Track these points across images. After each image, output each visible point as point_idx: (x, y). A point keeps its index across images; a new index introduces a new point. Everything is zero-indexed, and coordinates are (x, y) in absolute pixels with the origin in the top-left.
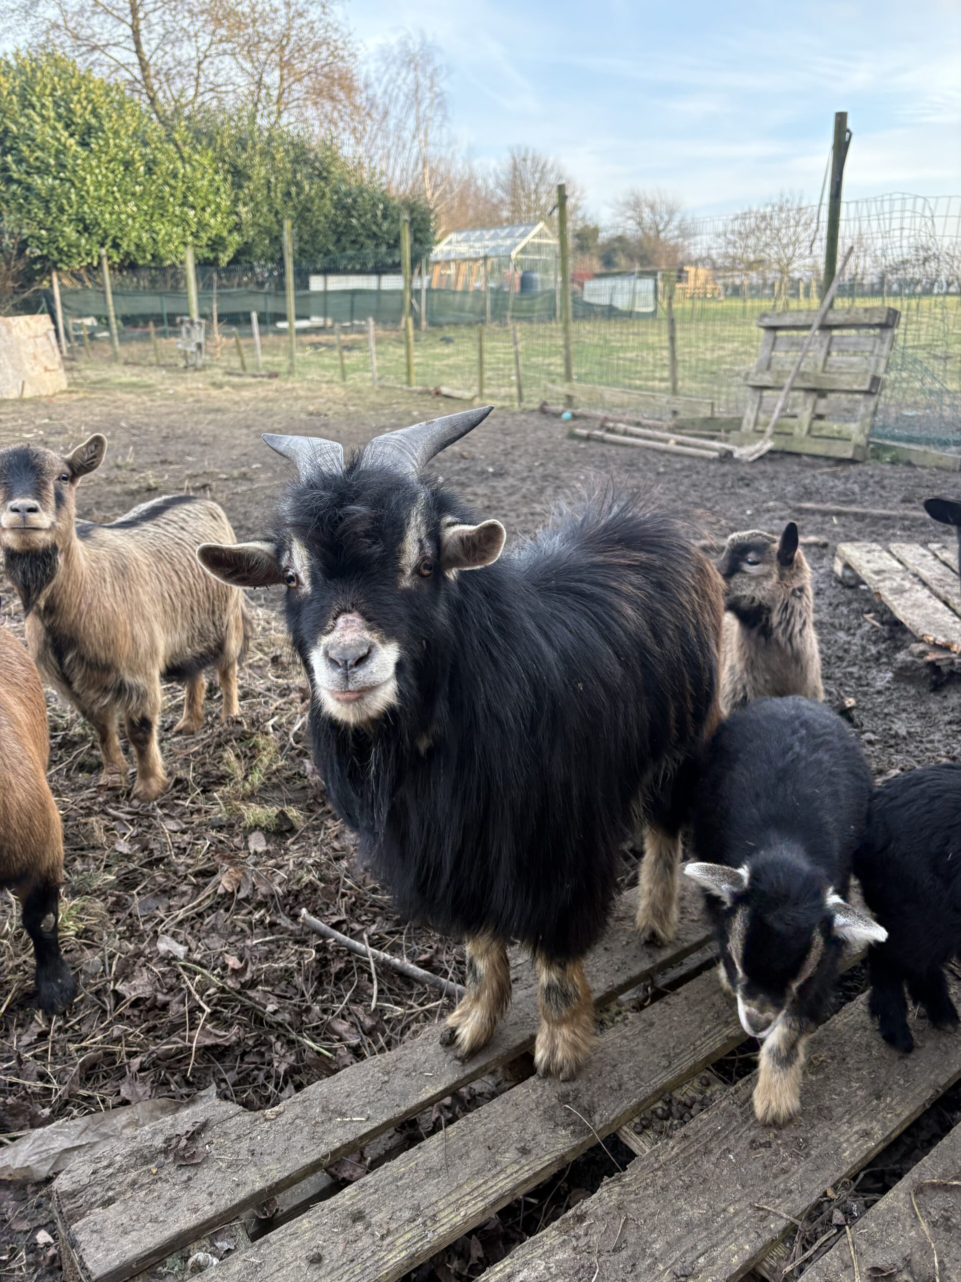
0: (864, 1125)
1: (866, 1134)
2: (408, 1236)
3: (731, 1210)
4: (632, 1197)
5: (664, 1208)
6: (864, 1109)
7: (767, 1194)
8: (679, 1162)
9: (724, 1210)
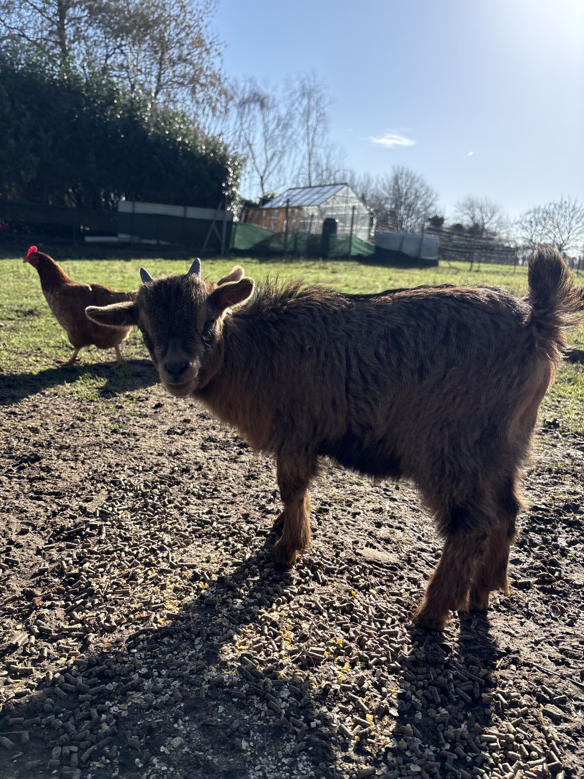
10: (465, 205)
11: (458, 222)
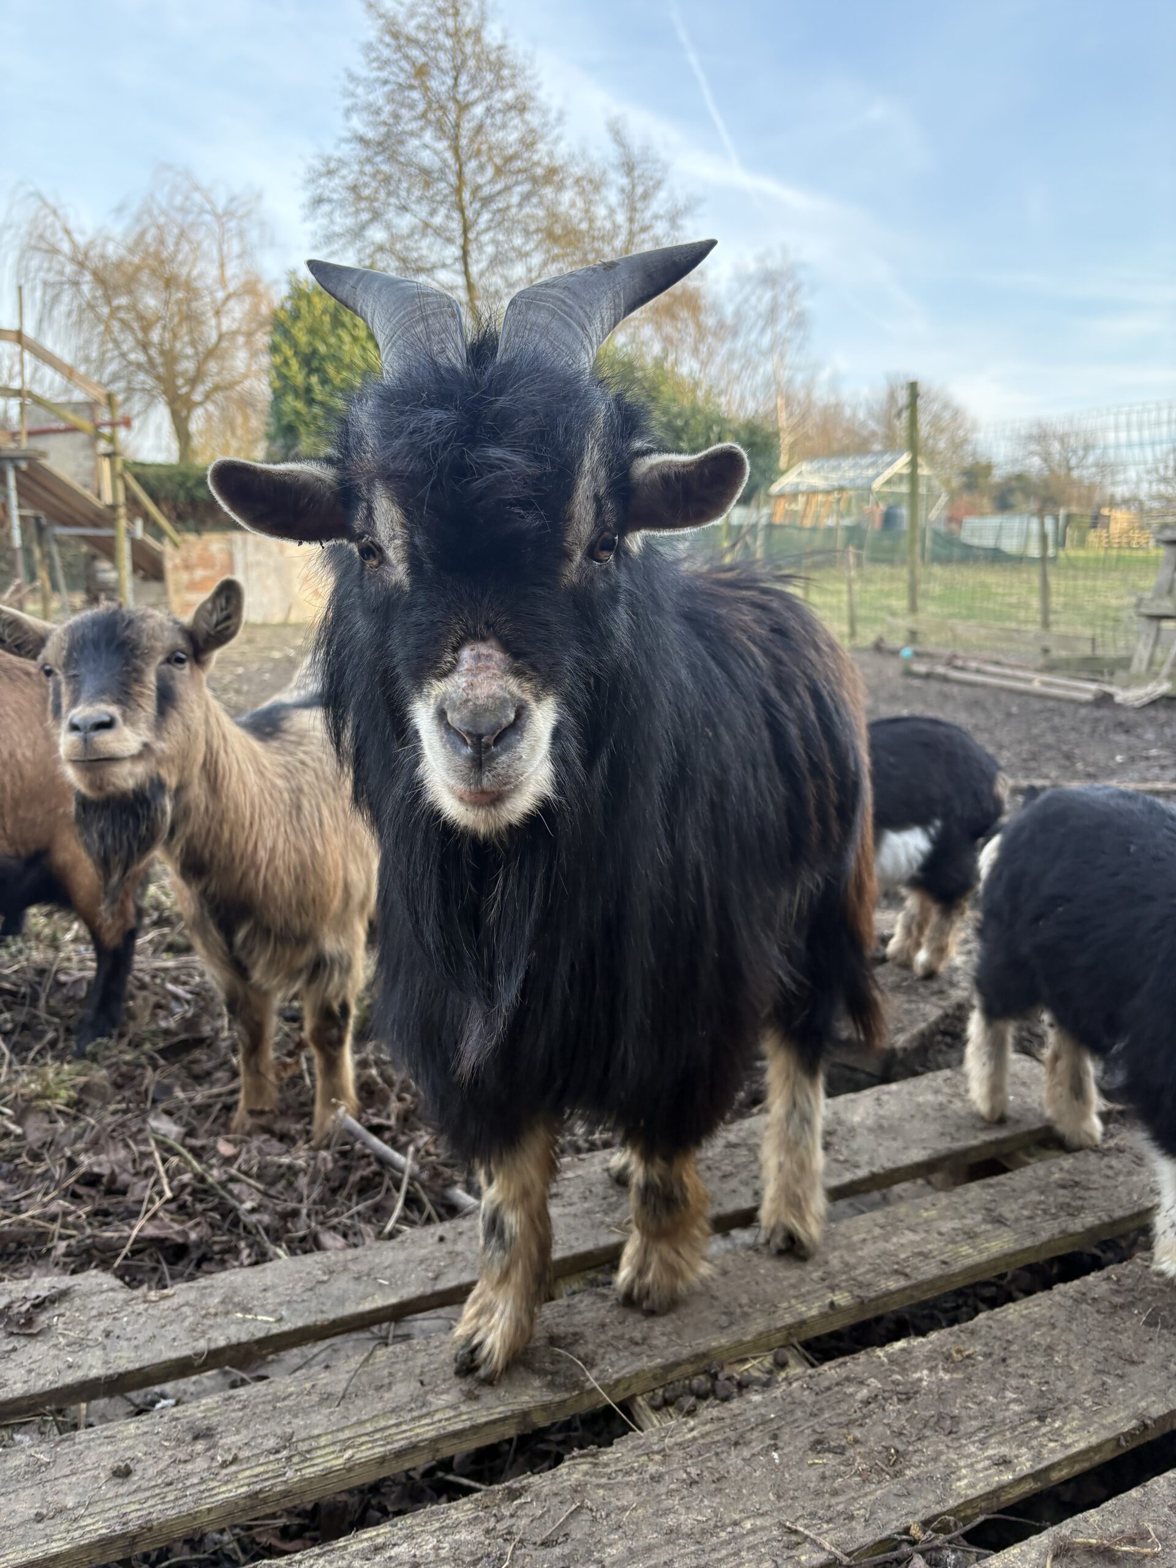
0: (1004, 1450)
1: (1004, 1462)
2: (261, 1469)
3: (748, 1525)
4: (604, 1481)
5: (643, 1504)
6: (1013, 1429)
7: (813, 1515)
8: (693, 1450)
9: (736, 1523)
10: (1030, 438)
11: (1017, 469)
